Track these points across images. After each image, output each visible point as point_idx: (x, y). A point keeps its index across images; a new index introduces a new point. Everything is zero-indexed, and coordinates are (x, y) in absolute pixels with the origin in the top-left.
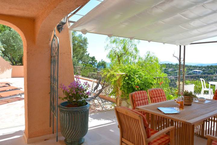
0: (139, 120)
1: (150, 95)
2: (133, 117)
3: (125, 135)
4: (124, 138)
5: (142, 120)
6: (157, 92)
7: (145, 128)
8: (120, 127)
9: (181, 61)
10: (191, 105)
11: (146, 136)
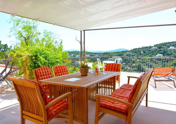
0: (36, 88)
1: (55, 70)
2: (30, 87)
3: (25, 107)
4: (25, 110)
5: (38, 88)
6: (61, 68)
7: (42, 95)
8: (19, 100)
9: (82, 44)
10: (87, 75)
11: (44, 104)
